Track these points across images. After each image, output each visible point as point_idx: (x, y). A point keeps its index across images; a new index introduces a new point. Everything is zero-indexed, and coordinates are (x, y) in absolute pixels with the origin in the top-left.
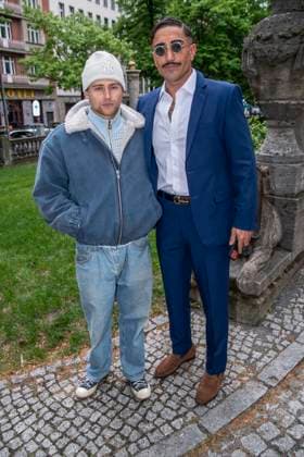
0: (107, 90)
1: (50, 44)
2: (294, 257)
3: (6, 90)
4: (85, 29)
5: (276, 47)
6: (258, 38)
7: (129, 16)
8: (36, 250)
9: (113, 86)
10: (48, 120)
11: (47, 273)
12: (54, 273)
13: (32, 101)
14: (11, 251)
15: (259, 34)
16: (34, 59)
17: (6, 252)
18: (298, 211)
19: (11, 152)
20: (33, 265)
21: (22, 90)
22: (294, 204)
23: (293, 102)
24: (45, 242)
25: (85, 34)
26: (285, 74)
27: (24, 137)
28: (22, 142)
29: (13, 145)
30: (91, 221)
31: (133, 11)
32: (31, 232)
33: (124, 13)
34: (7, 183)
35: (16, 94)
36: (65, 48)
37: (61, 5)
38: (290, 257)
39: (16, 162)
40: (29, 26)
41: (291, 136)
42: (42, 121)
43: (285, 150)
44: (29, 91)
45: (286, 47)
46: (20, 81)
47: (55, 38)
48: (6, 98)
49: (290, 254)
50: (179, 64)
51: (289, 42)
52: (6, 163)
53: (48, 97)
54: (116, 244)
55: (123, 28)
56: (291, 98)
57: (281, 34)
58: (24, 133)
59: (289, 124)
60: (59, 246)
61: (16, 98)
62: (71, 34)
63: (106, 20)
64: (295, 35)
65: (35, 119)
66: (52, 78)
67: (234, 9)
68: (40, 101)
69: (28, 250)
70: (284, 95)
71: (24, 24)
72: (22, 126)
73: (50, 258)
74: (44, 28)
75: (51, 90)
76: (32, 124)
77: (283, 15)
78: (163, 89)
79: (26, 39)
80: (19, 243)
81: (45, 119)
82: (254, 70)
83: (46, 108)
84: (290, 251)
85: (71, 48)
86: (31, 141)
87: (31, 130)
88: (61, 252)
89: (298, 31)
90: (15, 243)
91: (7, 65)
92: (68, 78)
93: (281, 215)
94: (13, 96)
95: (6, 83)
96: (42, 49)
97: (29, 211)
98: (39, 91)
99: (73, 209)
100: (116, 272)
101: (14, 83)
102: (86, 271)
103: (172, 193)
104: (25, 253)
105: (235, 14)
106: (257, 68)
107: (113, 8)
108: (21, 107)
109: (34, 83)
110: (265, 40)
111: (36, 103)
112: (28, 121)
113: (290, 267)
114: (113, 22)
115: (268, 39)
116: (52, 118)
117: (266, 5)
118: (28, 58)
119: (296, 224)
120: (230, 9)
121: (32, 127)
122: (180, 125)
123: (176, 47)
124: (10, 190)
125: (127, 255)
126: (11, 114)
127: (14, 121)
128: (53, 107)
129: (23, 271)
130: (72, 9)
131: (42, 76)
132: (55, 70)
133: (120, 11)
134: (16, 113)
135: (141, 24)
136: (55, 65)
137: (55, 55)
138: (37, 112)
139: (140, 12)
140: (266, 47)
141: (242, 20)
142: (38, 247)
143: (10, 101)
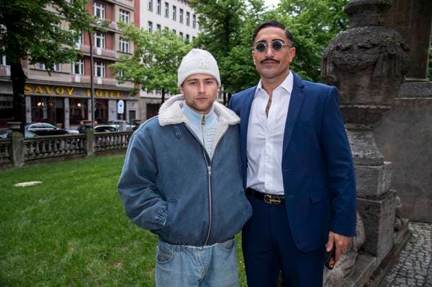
0: (202, 85)
1: (138, 53)
2: (379, 262)
3: (96, 90)
4: (169, 42)
5: (356, 56)
6: (338, 48)
7: (208, 33)
8: (110, 241)
9: (208, 81)
10: (130, 118)
11: (119, 266)
12: (126, 266)
13: (118, 101)
14: (85, 240)
15: (339, 45)
16: (123, 65)
17: (80, 241)
18: (382, 214)
19: (94, 144)
20: (106, 257)
21: (110, 91)
22: (378, 206)
23: (372, 107)
24: (119, 233)
25: (169, 46)
26: (365, 80)
27: (107, 131)
28: (106, 136)
29: (97, 138)
30: (179, 218)
31: (211, 29)
32: (107, 221)
33: (203, 30)
34: (87, 173)
35: (104, 94)
36: (150, 57)
37: (150, 23)
38: (375, 261)
39: (97, 153)
40: (121, 38)
41: (370, 139)
42: (125, 119)
43: (365, 152)
44: (115, 92)
45: (365, 56)
46: (109, 84)
47: (143, 48)
48: (94, 96)
49: (375, 259)
50: (278, 62)
51: (368, 51)
52: (89, 154)
53: (132, 98)
54: (203, 244)
55: (202, 42)
56: (370, 104)
57: (360, 44)
58: (108, 128)
59: (368, 127)
60: (134, 238)
61: (103, 97)
62: (156, 45)
63: (188, 36)
64: (374, 45)
65: (119, 116)
66: (137, 82)
67: (300, 30)
68: (125, 101)
69: (102, 240)
70: (363, 99)
71: (117, 36)
72: (107, 122)
73: (124, 249)
74: (134, 39)
75: (135, 92)
76: (116, 120)
77: (362, 29)
78: (259, 86)
79: (117, 49)
80: (94, 232)
81: (128, 117)
82: (333, 76)
83: (130, 107)
84: (375, 255)
85: (156, 58)
86: (114, 135)
87: (114, 126)
88: (136, 244)
89: (377, 43)
90: (90, 232)
91: (99, 69)
92: (152, 82)
93: (364, 217)
94: (101, 96)
95: (96, 84)
96: (130, 57)
97: (106, 201)
98: (124, 92)
99: (160, 204)
100: (200, 276)
101: (103, 85)
102: (167, 272)
103: (263, 191)
104: (99, 243)
105: (301, 35)
106: (336, 74)
107: (194, 26)
108: (107, 105)
109: (121, 85)
110: (344, 50)
111: (121, 102)
112: (112, 117)
113: (376, 273)
114: (194, 37)
115: (347, 49)
116: (134, 117)
117: (327, 28)
118: (117, 64)
119: (381, 227)
120: (297, 30)
121: (115, 123)
122: (277, 121)
123: (276, 45)
124: (90, 180)
125: (212, 256)
126: (97, 111)
127: (100, 117)
128: (136, 107)
129: (96, 262)
130: (159, 26)
131: (128, 79)
132: (141, 74)
133: (200, 29)
134: (102, 110)
135: (218, 40)
136: (140, 70)
137: (141, 62)
138: (121, 110)
139: (217, 31)
140: (346, 57)
141: (308, 40)
142: (113, 237)
143: (98, 100)
